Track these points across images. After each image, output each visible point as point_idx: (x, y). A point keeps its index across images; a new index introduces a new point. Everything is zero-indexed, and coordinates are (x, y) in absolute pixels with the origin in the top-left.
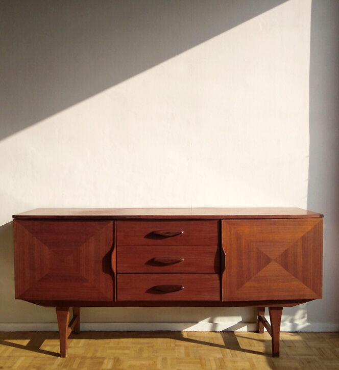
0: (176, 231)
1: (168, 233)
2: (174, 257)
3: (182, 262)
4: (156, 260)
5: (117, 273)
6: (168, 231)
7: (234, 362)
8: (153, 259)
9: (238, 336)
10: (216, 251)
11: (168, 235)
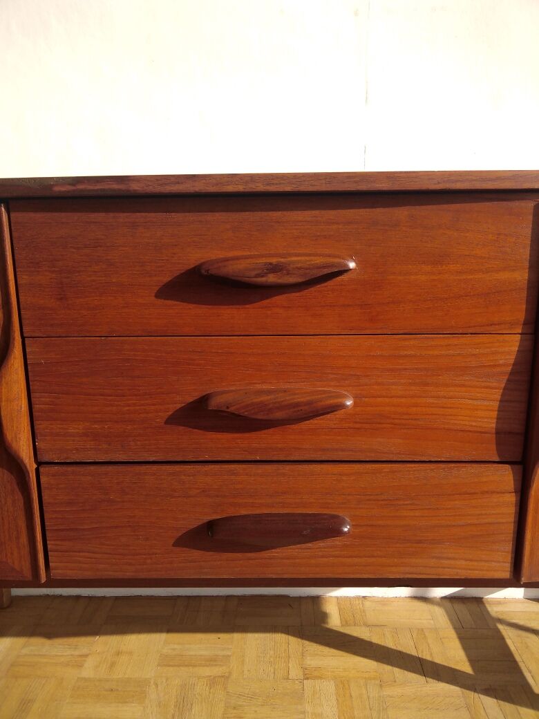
0: (319, 261)
1: (275, 269)
2: (302, 390)
3: (341, 412)
4: (214, 403)
5: (39, 464)
6: (274, 260)
8: (204, 399)
10: (511, 359)
11: (272, 279)
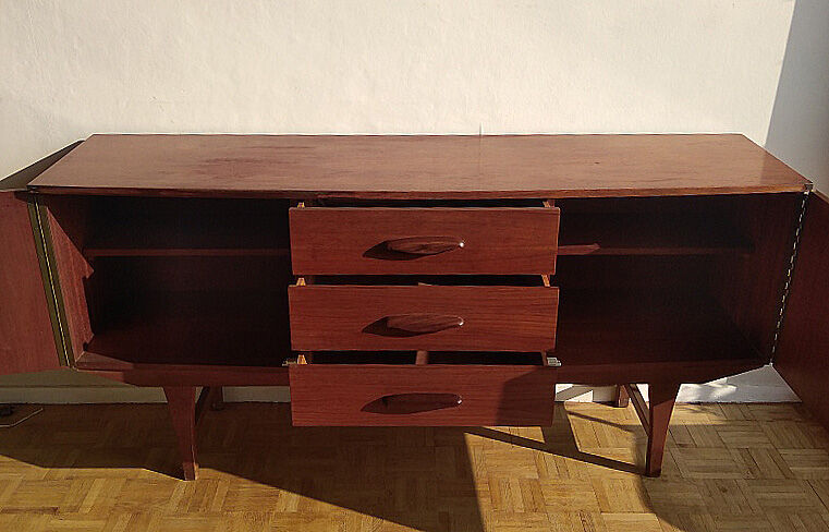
1: (424, 248)
3: (458, 328)
7: (563, 491)
9: (571, 413)
